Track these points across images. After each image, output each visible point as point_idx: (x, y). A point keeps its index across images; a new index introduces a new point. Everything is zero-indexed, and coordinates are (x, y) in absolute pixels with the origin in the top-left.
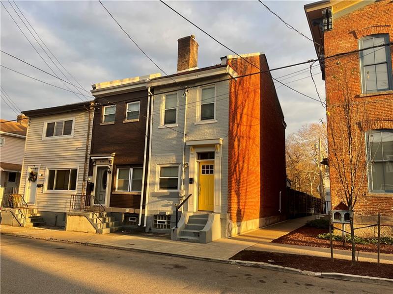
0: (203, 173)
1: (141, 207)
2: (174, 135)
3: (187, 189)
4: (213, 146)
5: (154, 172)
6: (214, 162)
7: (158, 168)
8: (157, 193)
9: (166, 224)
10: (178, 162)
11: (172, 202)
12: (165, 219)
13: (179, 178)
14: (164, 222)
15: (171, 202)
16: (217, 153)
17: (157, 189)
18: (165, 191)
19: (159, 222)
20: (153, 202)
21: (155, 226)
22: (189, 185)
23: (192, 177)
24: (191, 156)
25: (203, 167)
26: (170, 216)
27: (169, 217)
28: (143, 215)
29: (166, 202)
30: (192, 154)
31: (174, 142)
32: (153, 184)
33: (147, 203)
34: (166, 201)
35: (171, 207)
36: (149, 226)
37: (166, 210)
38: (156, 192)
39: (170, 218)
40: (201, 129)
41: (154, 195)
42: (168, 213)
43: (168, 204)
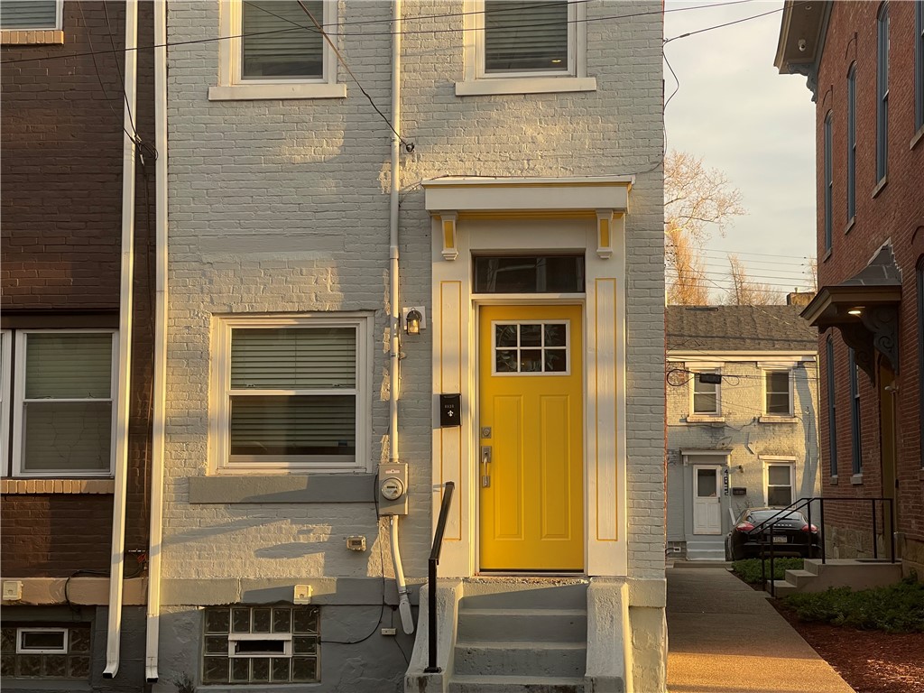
0: (504, 363)
1: (118, 568)
2: (326, 146)
3: (421, 452)
4: (586, 219)
5: (193, 358)
6: (579, 307)
7: (219, 337)
8: (220, 482)
9: (288, 651)
10: (354, 305)
11: (328, 529)
12: (281, 628)
13: (362, 394)
14: (278, 646)
15: (322, 533)
16: (603, 258)
17: (216, 456)
18: (274, 468)
19: (243, 646)
20: (194, 535)
21: (216, 669)
22: (436, 432)
23: (450, 390)
24: (438, 269)
25: (505, 335)
26: (318, 606)
27: (308, 615)
28: (135, 613)
29: (284, 529)
30: (448, 260)
31: (328, 188)
32: (192, 426)
33: (156, 538)
34: (285, 525)
35: (320, 557)
36: (177, 676)
37: (294, 574)
38: (210, 471)
39: (315, 617)
40: (498, 123)
41: (196, 491)
42: (303, 594)
43: (302, 539)
